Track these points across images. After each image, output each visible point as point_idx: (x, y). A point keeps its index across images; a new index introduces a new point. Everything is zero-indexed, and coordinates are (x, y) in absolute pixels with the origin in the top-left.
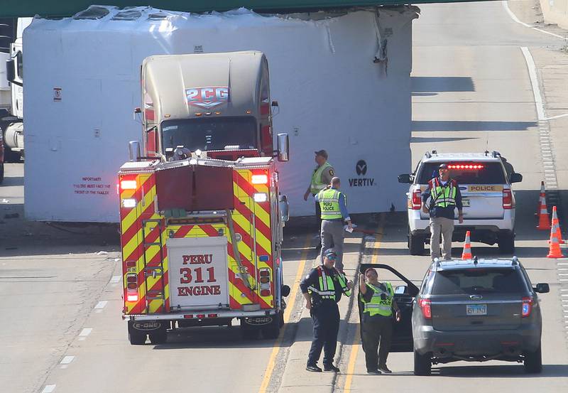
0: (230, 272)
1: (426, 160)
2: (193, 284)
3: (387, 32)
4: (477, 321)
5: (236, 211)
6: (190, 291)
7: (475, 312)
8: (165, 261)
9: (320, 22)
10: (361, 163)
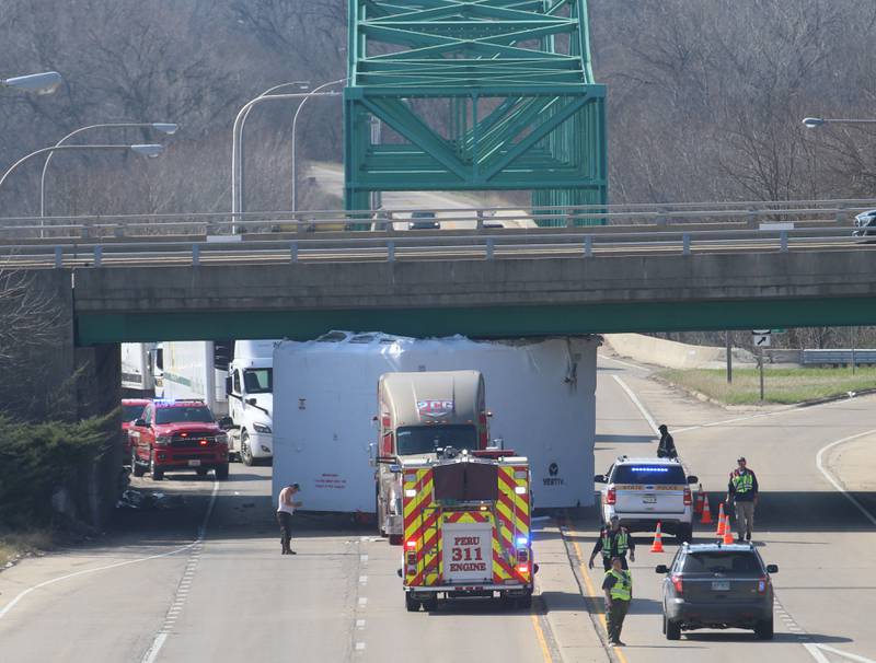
0: (494, 552)
1: (619, 463)
2: (462, 562)
3: (576, 357)
4: (721, 595)
5: (499, 502)
6: (460, 567)
7: (720, 588)
8: (440, 542)
10: (554, 465)
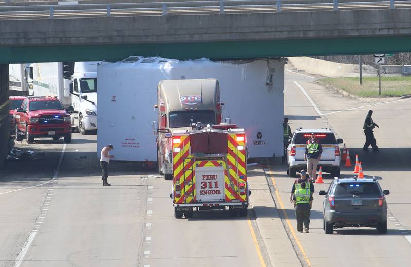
0: (226, 183)
1: (297, 132)
2: (207, 189)
3: (272, 70)
4: (357, 208)
5: (228, 154)
6: (206, 193)
7: (356, 204)
8: (194, 178)
9: (240, 65)
10: (259, 133)
